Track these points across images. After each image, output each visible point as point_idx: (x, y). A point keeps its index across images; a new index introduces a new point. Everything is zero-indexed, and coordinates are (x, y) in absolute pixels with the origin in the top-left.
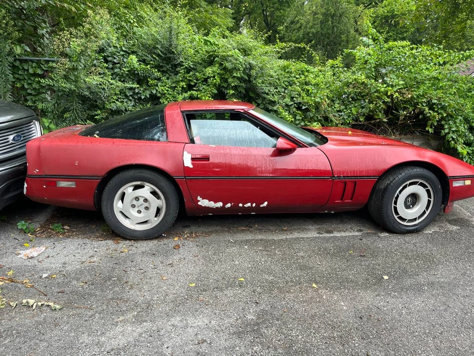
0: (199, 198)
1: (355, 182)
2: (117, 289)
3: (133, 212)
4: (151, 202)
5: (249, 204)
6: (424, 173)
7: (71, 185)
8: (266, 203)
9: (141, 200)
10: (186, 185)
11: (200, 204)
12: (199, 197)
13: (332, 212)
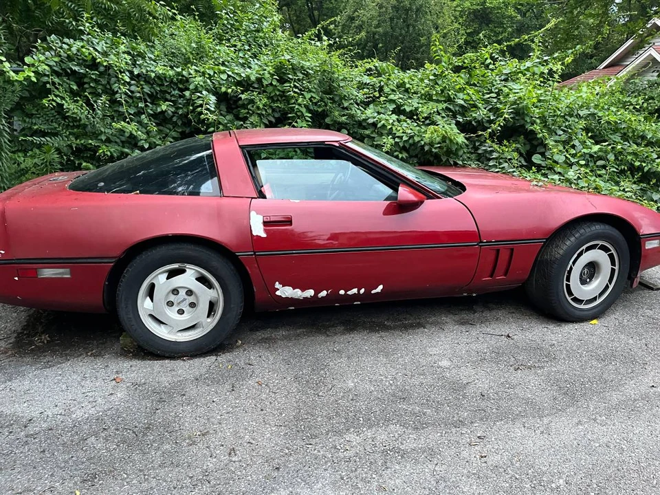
0: (277, 285)
1: (512, 250)
2: (168, 446)
3: (172, 313)
4: (198, 295)
5: (355, 291)
6: (605, 231)
7: (63, 273)
8: (381, 287)
9: (182, 293)
10: (256, 265)
11: (280, 294)
12: (277, 283)
13: (474, 295)
